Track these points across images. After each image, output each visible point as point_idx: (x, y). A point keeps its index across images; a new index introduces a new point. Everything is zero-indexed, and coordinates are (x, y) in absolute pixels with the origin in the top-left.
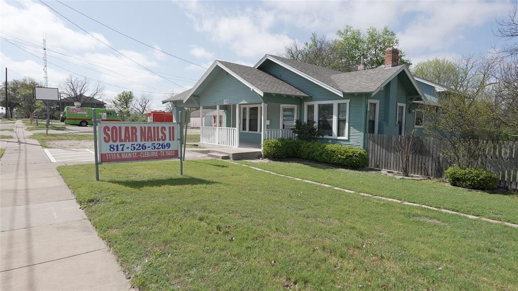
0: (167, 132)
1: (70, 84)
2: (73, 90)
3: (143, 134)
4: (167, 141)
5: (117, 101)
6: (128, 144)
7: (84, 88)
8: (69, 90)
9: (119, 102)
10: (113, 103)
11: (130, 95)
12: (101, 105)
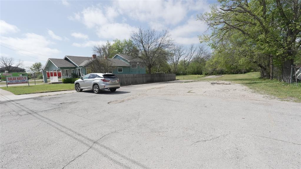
0: (24, 78)
1: (2, 61)
2: (5, 64)
3: (17, 78)
4: (24, 80)
5: (33, 68)
6: (14, 81)
7: (11, 63)
8: (2, 64)
9: (34, 68)
10: (30, 69)
11: (40, 65)
12: (23, 70)
